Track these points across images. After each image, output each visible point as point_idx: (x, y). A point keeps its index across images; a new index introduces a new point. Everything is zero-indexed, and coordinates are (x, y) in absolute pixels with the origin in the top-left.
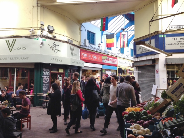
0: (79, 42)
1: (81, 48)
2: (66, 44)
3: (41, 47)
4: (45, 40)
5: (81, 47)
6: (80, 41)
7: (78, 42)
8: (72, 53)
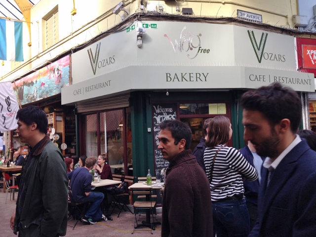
0: (290, 16)
1: (299, 33)
2: (231, 27)
3: (140, 47)
4: (154, 26)
5: (301, 30)
6: (295, 13)
7: (286, 17)
8: (259, 53)
